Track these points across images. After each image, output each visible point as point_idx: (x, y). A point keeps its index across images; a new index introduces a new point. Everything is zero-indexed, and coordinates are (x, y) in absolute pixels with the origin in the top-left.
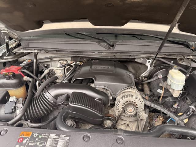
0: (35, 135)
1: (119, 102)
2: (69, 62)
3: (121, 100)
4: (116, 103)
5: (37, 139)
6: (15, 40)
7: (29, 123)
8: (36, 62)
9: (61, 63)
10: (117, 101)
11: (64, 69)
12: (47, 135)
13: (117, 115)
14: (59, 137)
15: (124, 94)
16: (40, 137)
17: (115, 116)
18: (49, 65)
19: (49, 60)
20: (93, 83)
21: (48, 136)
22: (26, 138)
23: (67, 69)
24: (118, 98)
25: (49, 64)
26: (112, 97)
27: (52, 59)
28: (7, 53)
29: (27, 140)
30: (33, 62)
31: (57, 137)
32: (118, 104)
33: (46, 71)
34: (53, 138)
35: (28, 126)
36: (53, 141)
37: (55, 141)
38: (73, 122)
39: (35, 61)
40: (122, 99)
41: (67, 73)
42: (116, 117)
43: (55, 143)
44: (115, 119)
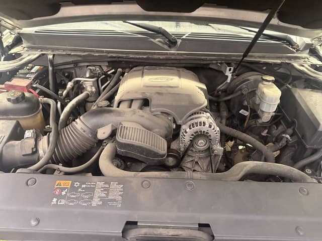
0: (76, 184)
1: (186, 132)
2: (105, 69)
3: (188, 130)
4: (181, 134)
5: (80, 190)
6: (10, 32)
7: (60, 167)
8: (53, 70)
9: (91, 70)
10: (182, 131)
11: (97, 80)
12: (92, 183)
13: (182, 149)
14: (109, 186)
15: (192, 121)
16: (84, 186)
17: (179, 152)
18: (73, 73)
19: (72, 66)
20: (149, 106)
21: (94, 185)
22: (65, 189)
23: (101, 80)
24: (183, 127)
25: (72, 71)
26: (175, 126)
27: (77, 65)
28: (3, 56)
29: (66, 191)
30: (47, 70)
31: (107, 186)
32: (185, 136)
33: (70, 85)
34: (102, 187)
35: (61, 171)
36: (101, 191)
37: (105, 190)
38: (120, 161)
39: (50, 69)
40: (190, 129)
41: (102, 86)
42: (181, 153)
43: (104, 193)
44: (180, 156)
